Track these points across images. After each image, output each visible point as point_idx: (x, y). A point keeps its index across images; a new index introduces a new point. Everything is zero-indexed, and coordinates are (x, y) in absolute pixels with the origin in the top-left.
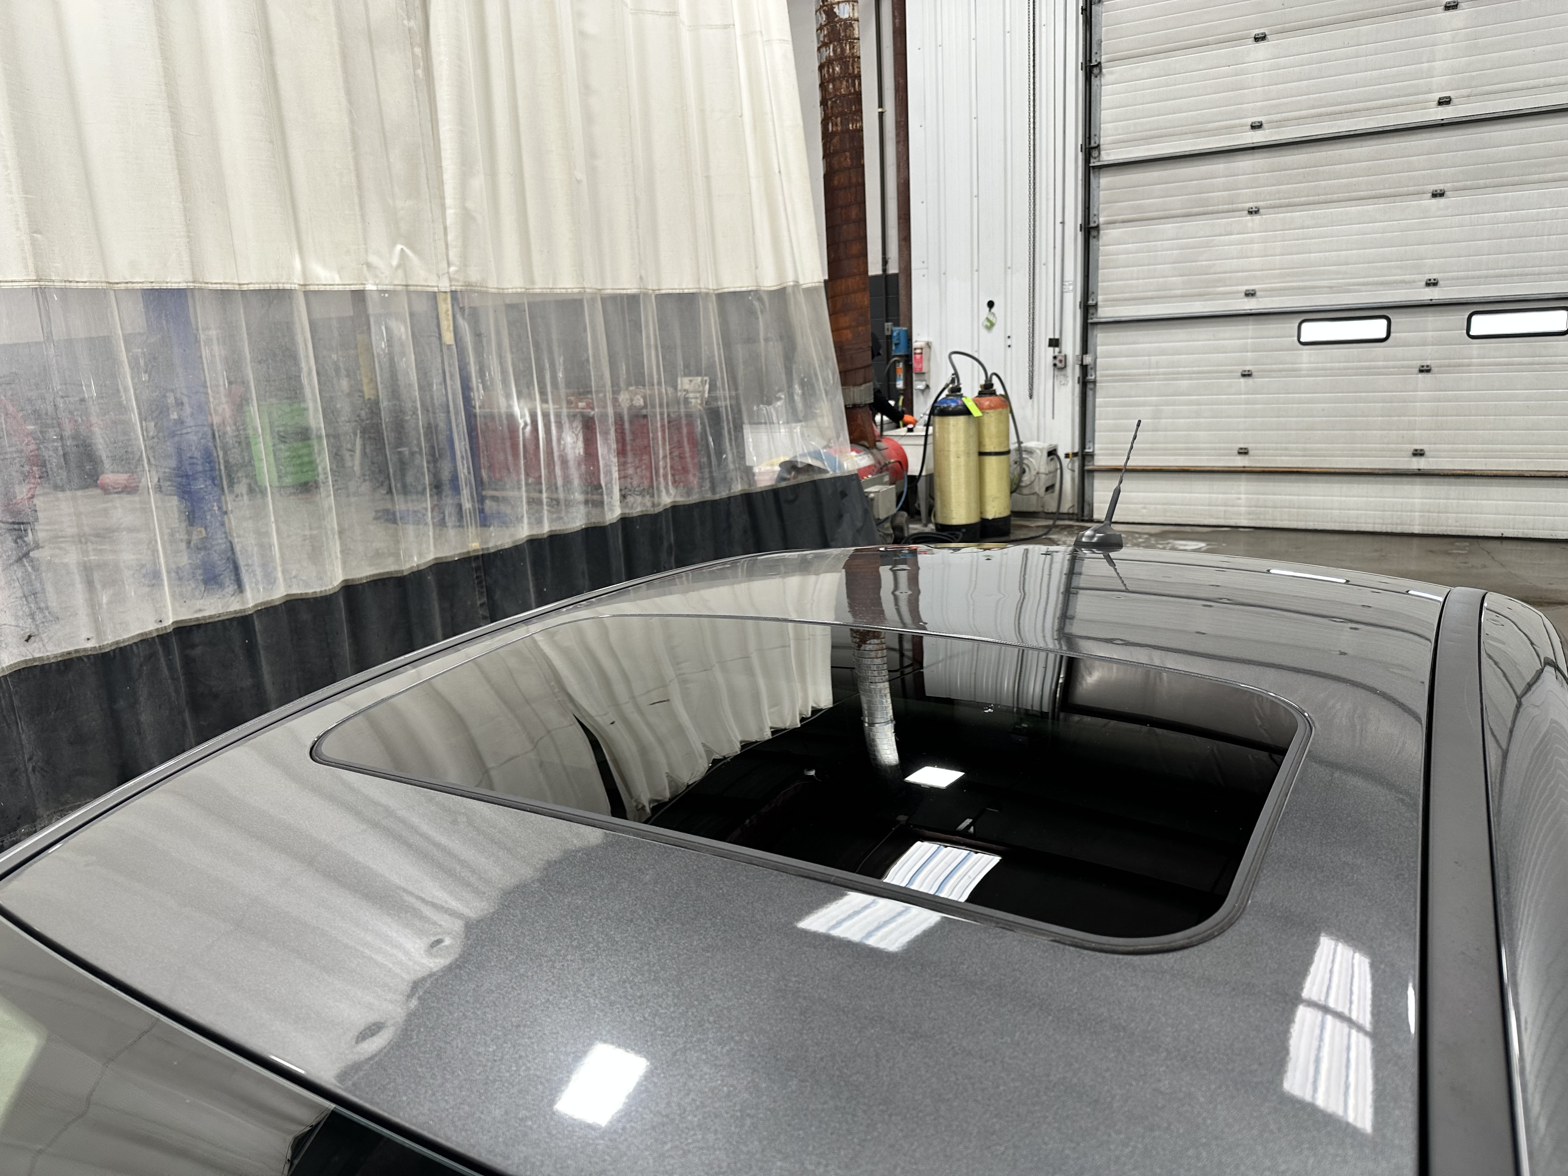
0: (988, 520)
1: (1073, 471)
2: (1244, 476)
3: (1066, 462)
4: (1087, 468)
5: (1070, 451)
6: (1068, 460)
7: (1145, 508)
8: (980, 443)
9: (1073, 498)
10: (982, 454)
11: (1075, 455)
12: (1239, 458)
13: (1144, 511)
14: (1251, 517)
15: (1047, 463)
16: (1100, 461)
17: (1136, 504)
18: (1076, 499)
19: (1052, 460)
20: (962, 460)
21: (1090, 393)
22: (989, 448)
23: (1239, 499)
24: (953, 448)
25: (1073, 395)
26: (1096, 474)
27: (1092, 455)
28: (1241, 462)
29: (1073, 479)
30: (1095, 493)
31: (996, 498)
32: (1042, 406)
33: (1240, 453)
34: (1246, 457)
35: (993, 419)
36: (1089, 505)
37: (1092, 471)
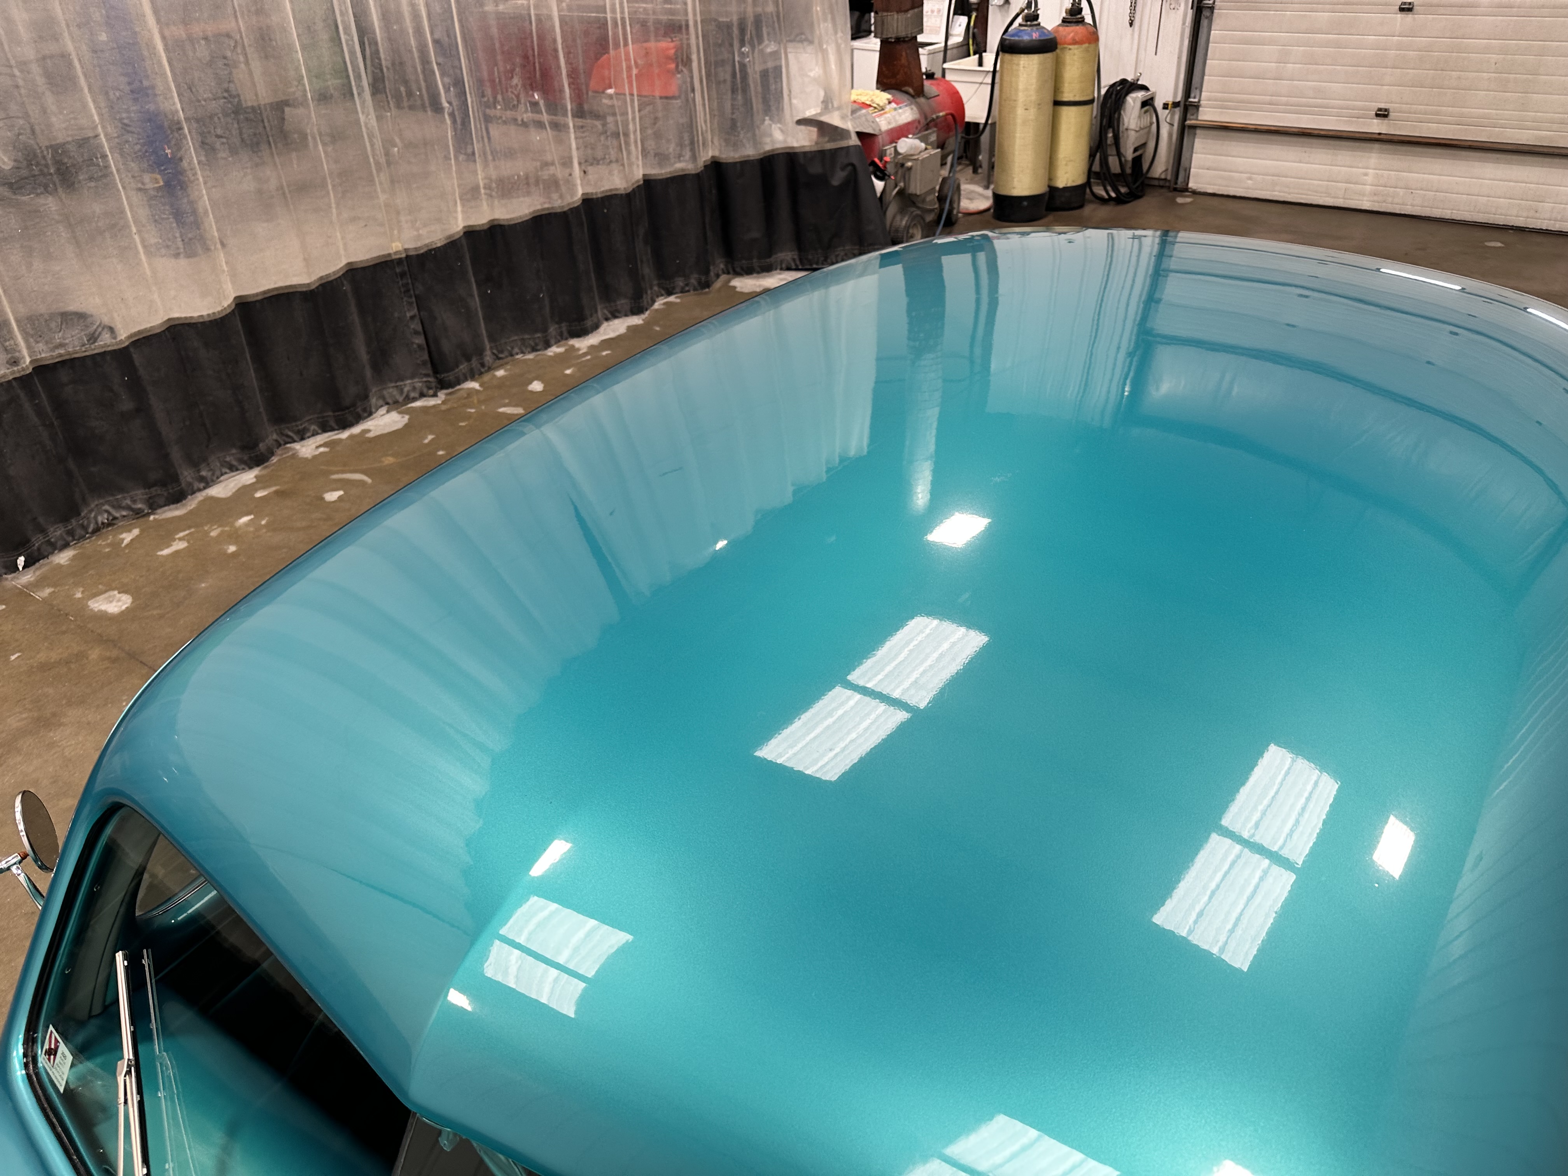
0: (1057, 189)
1: (1172, 125)
2: (1377, 146)
3: (1163, 114)
4: (1188, 122)
5: (1170, 99)
6: (1167, 111)
7: (1250, 179)
8: (1057, 88)
9: (1167, 162)
10: (1057, 103)
11: (1176, 105)
12: (1376, 121)
13: (1250, 182)
14: (1376, 198)
15: (1140, 117)
16: (1207, 114)
17: (1241, 173)
18: (1171, 161)
19: (1146, 112)
20: (1032, 113)
21: (1204, 23)
22: (1067, 96)
23: (1366, 174)
24: (1021, 97)
25: (1184, 24)
26: (1198, 131)
27: (1197, 106)
28: (1377, 127)
29: (1170, 135)
30: (1194, 155)
31: (1071, 161)
32: (1144, 38)
33: (1377, 115)
34: (1386, 121)
35: (1075, 58)
36: (1185, 170)
37: (1194, 127)
